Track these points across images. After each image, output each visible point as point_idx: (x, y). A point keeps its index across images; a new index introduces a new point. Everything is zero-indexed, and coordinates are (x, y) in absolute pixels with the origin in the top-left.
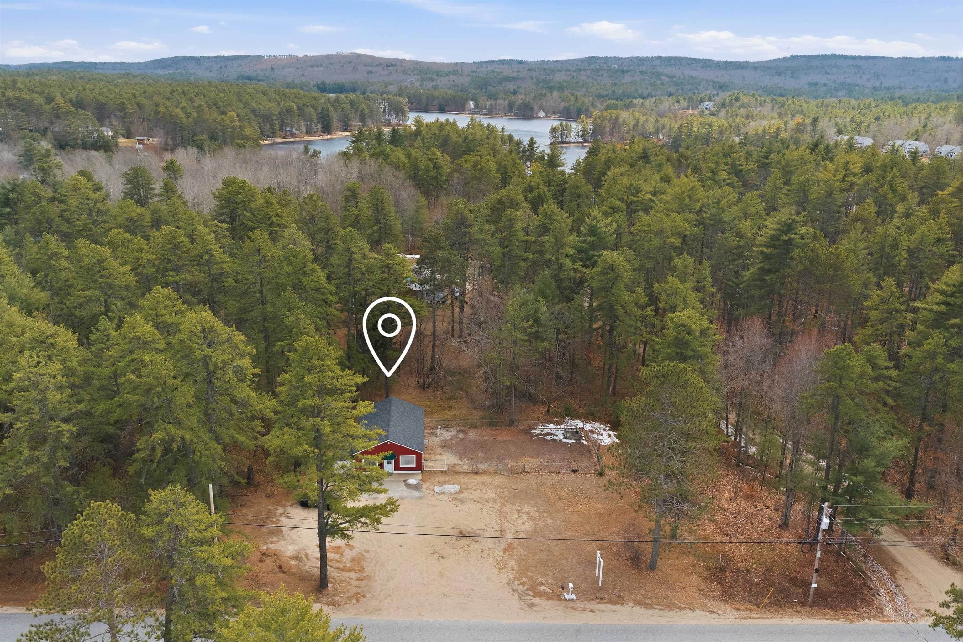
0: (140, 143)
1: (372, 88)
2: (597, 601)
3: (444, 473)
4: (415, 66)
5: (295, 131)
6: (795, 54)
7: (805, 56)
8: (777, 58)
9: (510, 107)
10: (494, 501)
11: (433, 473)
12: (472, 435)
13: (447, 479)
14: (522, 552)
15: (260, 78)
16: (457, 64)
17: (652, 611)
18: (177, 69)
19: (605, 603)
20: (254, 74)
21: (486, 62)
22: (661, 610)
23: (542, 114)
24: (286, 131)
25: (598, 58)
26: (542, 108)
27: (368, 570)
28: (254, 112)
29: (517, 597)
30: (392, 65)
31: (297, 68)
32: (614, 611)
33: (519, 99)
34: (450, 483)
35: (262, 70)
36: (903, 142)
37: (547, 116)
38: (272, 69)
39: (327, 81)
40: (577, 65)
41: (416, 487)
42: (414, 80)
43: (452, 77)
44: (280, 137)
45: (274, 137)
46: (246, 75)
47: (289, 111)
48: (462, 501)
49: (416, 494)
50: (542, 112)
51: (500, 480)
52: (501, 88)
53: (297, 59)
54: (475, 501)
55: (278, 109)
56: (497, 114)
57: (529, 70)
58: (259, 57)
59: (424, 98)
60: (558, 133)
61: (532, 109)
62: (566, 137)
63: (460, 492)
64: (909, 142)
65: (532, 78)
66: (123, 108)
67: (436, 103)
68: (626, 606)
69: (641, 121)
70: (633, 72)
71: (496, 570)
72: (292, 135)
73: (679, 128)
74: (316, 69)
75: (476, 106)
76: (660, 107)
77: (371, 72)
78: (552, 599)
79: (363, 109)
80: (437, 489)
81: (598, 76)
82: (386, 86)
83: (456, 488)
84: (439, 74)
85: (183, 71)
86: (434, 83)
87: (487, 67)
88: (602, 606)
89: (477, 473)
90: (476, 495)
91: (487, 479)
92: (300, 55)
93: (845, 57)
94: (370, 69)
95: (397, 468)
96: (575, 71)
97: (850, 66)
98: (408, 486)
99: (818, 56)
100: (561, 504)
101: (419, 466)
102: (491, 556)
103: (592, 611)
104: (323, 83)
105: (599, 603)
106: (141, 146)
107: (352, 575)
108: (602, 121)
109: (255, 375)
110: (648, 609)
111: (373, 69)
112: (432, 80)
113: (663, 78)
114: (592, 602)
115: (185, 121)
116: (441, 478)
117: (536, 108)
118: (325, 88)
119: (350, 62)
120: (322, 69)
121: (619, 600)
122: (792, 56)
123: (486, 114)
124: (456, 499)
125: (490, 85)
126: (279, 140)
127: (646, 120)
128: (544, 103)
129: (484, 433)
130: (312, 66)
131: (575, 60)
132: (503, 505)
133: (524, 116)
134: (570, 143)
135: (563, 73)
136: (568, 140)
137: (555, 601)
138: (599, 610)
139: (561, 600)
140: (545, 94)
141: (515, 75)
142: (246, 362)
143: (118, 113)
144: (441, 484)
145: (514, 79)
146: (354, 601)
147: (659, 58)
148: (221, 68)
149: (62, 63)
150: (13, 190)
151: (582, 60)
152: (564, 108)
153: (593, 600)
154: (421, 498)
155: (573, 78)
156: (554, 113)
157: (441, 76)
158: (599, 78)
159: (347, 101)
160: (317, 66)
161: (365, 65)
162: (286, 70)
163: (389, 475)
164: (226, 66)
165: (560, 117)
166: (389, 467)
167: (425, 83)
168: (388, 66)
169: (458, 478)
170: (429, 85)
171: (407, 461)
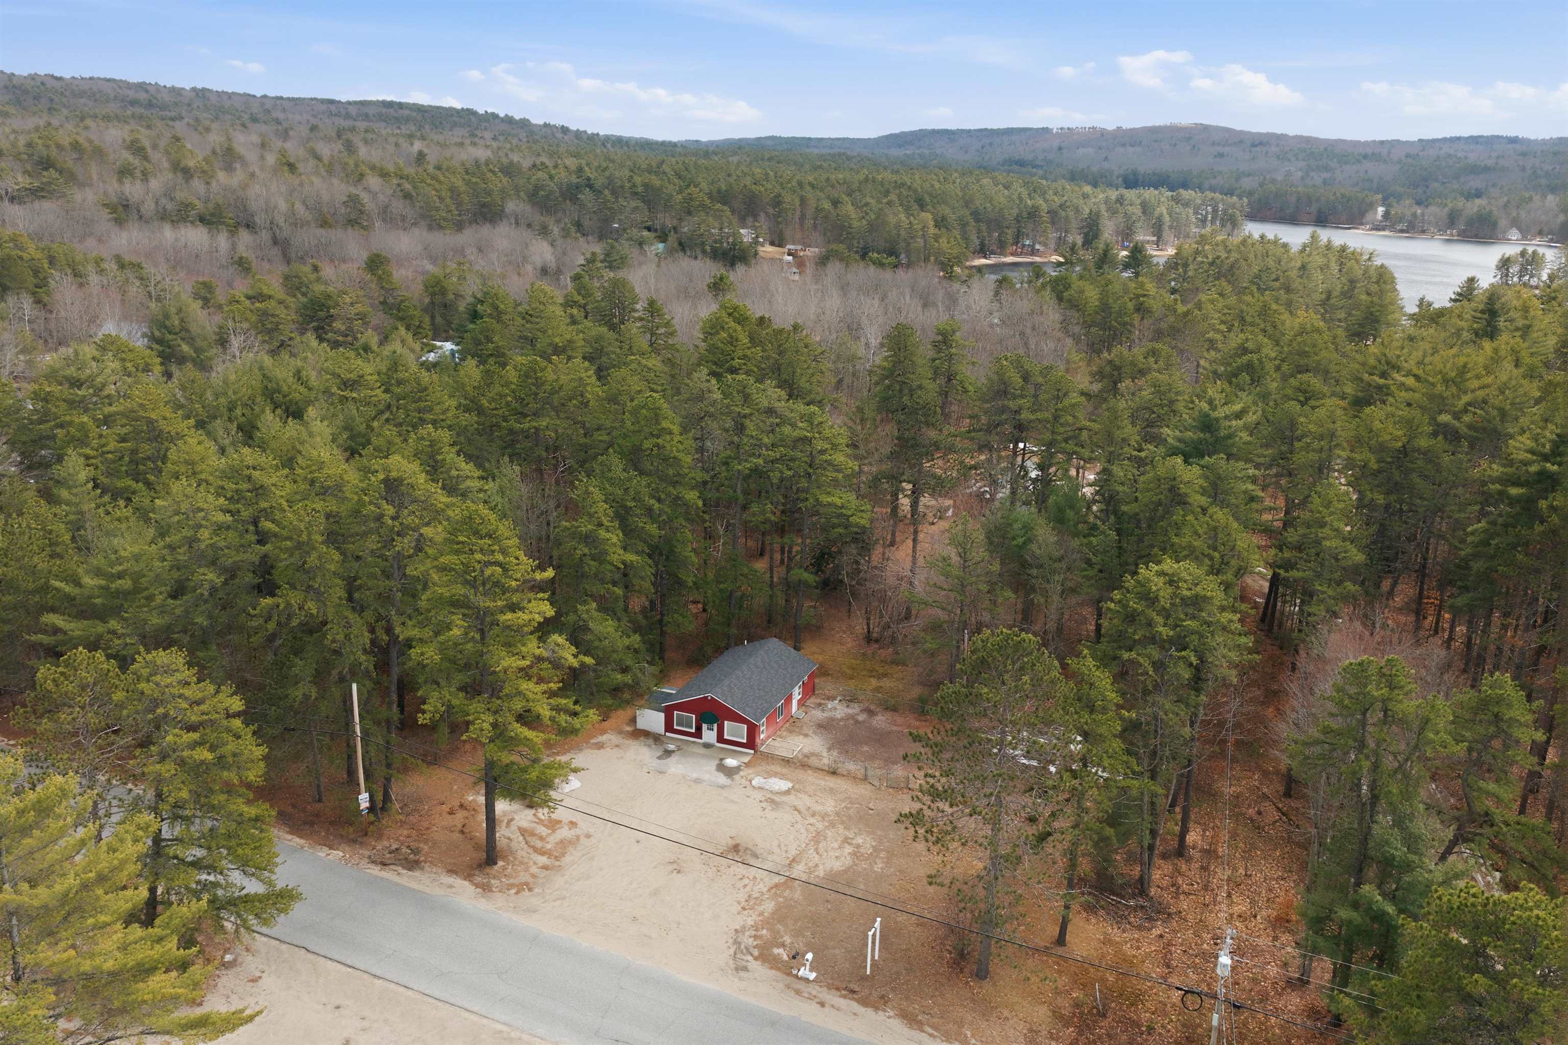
0: (789, 254)
1: (1213, 182)
2: (843, 992)
3: (787, 762)
5: (1038, 246)
9: (1452, 220)
10: (824, 816)
11: (770, 758)
12: (881, 721)
13: (784, 771)
14: (798, 894)
15: (1037, 163)
16: (1382, 142)
17: (916, 1034)
18: (919, 148)
19: (854, 999)
20: (1029, 156)
21: (1444, 140)
22: (931, 1035)
23: (1514, 234)
24: (1024, 246)
26: (1515, 223)
27: (567, 859)
29: (732, 951)
30: (1261, 144)
31: (1100, 148)
32: (855, 1014)
33: (1474, 207)
34: (783, 777)
35: (1044, 151)
37: (1524, 238)
38: (1060, 149)
39: (1142, 169)
41: (730, 772)
42: (1293, 169)
43: (1367, 165)
44: (1012, 255)
45: (1003, 253)
46: (1017, 157)
47: (1033, 214)
48: (778, 806)
49: (722, 779)
50: (1514, 230)
51: (863, 790)
52: (1456, 185)
53: (1103, 133)
54: (796, 809)
56: (1423, 232)
57: (1524, 154)
58: (1046, 130)
59: (1293, 199)
60: (1514, 269)
61: (1494, 225)
62: (1532, 276)
63: (788, 792)
65: (1524, 169)
66: (777, 202)
67: (1314, 209)
68: (880, 1013)
71: (736, 909)
72: (1034, 252)
74: (1130, 149)
75: (1386, 215)
77: (1221, 155)
78: (778, 969)
79: (1161, 215)
80: (757, 781)
82: (1238, 179)
83: (784, 785)
84: (1343, 160)
86: (1326, 175)
87: (1441, 149)
88: (843, 1003)
89: (834, 773)
90: (806, 801)
91: (843, 784)
92: (1111, 127)
94: (1220, 149)
95: (721, 739)
98: (721, 768)
101: (751, 743)
102: (747, 889)
103: (822, 1004)
104: (1135, 173)
105: (844, 997)
106: (790, 258)
107: (543, 860)
110: (911, 1028)
111: (1226, 150)
112: (1327, 169)
114: (834, 992)
115: (856, 224)
116: (778, 769)
117: (1503, 223)
118: (1137, 180)
119: (1189, 139)
120: (1139, 149)
121: (877, 1003)
123: (1402, 231)
124: (772, 801)
125: (1437, 180)
126: (1010, 259)
128: (1523, 214)
129: (900, 720)
130: (1124, 145)
132: (832, 825)
133: (1476, 236)
137: (779, 974)
138: (833, 1006)
139: (790, 974)
140: (1531, 199)
141: (1490, 163)
143: (771, 211)
144: (769, 775)
145: (1487, 169)
146: (513, 891)
148: (983, 147)
149: (766, 138)
153: (838, 989)
154: (723, 787)
156: (1540, 233)
157: (1346, 163)
159: (1139, 201)
160: (1131, 146)
161: (1213, 144)
162: (1081, 151)
163: (707, 746)
164: (991, 144)
165: (1551, 241)
166: (710, 735)
167: (1312, 174)
168: (1254, 145)
169: (800, 774)
170: (1317, 178)
171: (735, 731)
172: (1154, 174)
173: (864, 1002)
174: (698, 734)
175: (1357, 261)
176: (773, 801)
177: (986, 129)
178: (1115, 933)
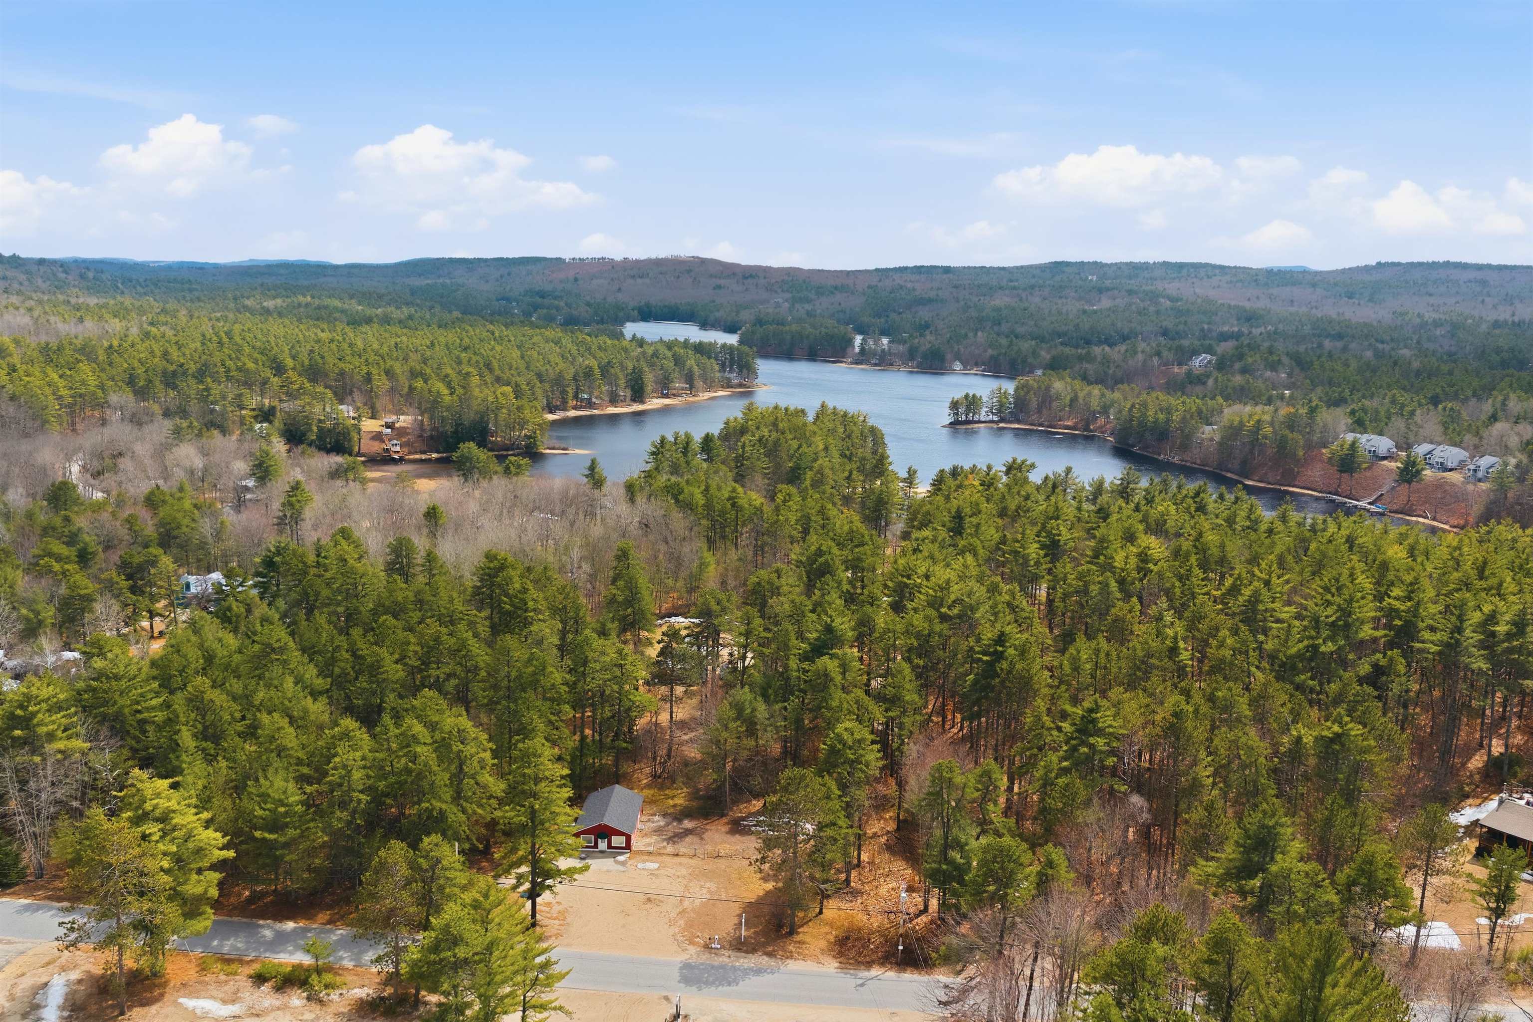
0: (387, 427)
2: (737, 951)
3: (648, 853)
4: (786, 278)
5: (594, 400)
6: (1383, 261)
7: (1399, 264)
8: (1355, 265)
10: (684, 877)
11: (639, 852)
13: (651, 858)
14: (692, 915)
15: (557, 295)
16: (847, 272)
17: (775, 960)
18: (439, 277)
19: (741, 952)
20: (548, 287)
21: (895, 270)
22: (782, 959)
23: (958, 366)
24: (582, 401)
25: (1068, 264)
26: (958, 357)
27: (569, 920)
28: (539, 376)
29: (675, 944)
30: (751, 276)
31: (612, 279)
32: (745, 958)
33: (928, 341)
34: (652, 861)
35: (561, 282)
36: (1431, 447)
37: (965, 368)
38: (576, 280)
39: (654, 302)
40: (1034, 277)
41: (623, 863)
42: (780, 301)
43: (839, 297)
44: (573, 409)
45: (565, 409)
46: (537, 289)
47: (588, 373)
48: (657, 876)
49: (621, 868)
50: (958, 363)
51: (695, 861)
52: (910, 316)
53: (612, 264)
54: (668, 876)
55: (572, 371)
56: (891, 365)
59: (789, 337)
60: (962, 409)
61: (942, 359)
62: (974, 414)
63: (658, 869)
64: (1441, 447)
65: (958, 301)
67: (805, 344)
69: (1081, 395)
70: (1116, 292)
71: (666, 927)
72: (590, 405)
73: (1130, 410)
74: (639, 281)
75: (863, 349)
76: (1130, 362)
77: (719, 287)
80: (640, 866)
81: (1061, 297)
82: (738, 312)
83: (656, 866)
84: (820, 291)
85: (448, 281)
86: (808, 307)
89: (677, 856)
90: (670, 872)
91: (685, 860)
92: (618, 258)
93: (1464, 266)
94: (718, 282)
95: (609, 846)
96: (1025, 289)
97: (1470, 281)
98: (617, 862)
99: (1420, 264)
100: (739, 883)
101: (628, 846)
102: (666, 917)
104: (648, 305)
106: (389, 431)
107: (557, 922)
108: (1028, 392)
109: (493, 765)
111: (722, 282)
112: (809, 301)
113: (1162, 300)
115: (448, 399)
116: (646, 857)
117: (949, 357)
118: (650, 312)
119: (689, 271)
120: (647, 281)
122: (1379, 263)
123: (876, 365)
125: (894, 311)
126: (572, 413)
127: (1089, 394)
128: (962, 350)
130: (633, 277)
131: (1031, 267)
132: (690, 880)
133: (931, 368)
134: (980, 422)
135: (1007, 292)
136: (976, 418)
137: (702, 949)
138: (733, 956)
139: (707, 948)
141: (932, 294)
142: (487, 755)
144: (644, 861)
145: (930, 301)
147: (1165, 264)
148: (502, 276)
150: (278, 553)
151: (1042, 268)
152: (992, 357)
153: (733, 949)
154: (625, 872)
155: (1021, 300)
156: (976, 364)
157: (822, 295)
158: (1060, 301)
160: (641, 277)
161: (711, 276)
162: (595, 282)
163: (602, 852)
164: (509, 274)
165: (984, 371)
166: (603, 845)
167: (797, 306)
168: (745, 277)
169: (660, 858)
170: (802, 309)
171: (618, 841)
172: (665, 306)
173: (747, 952)
174: (596, 846)
175: (855, 424)
176: (653, 874)
177: (502, 259)
178: (843, 905)
